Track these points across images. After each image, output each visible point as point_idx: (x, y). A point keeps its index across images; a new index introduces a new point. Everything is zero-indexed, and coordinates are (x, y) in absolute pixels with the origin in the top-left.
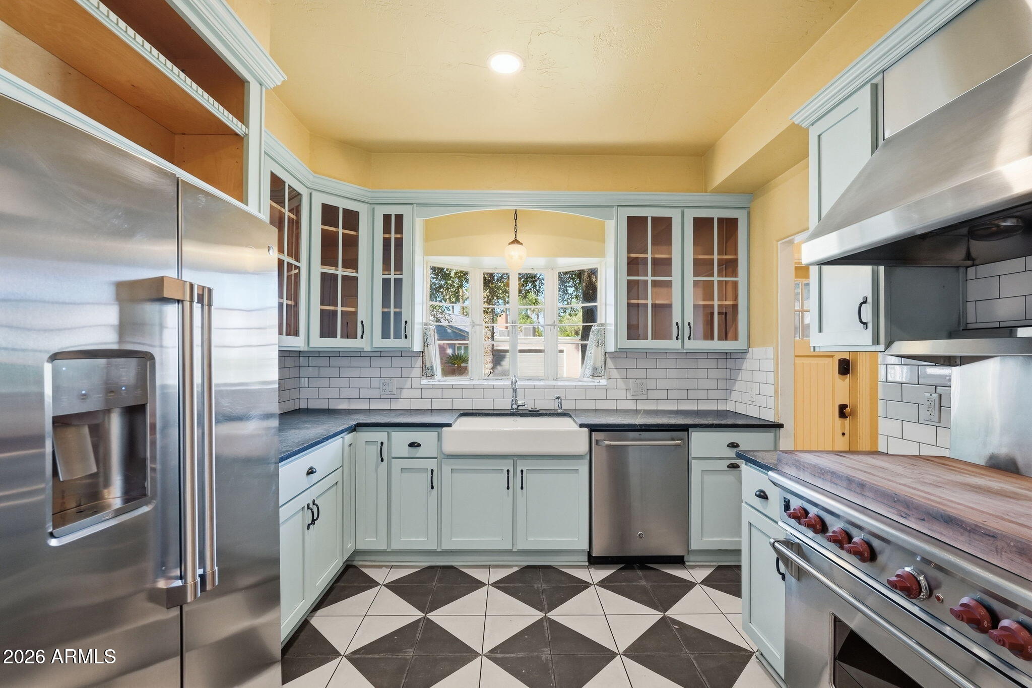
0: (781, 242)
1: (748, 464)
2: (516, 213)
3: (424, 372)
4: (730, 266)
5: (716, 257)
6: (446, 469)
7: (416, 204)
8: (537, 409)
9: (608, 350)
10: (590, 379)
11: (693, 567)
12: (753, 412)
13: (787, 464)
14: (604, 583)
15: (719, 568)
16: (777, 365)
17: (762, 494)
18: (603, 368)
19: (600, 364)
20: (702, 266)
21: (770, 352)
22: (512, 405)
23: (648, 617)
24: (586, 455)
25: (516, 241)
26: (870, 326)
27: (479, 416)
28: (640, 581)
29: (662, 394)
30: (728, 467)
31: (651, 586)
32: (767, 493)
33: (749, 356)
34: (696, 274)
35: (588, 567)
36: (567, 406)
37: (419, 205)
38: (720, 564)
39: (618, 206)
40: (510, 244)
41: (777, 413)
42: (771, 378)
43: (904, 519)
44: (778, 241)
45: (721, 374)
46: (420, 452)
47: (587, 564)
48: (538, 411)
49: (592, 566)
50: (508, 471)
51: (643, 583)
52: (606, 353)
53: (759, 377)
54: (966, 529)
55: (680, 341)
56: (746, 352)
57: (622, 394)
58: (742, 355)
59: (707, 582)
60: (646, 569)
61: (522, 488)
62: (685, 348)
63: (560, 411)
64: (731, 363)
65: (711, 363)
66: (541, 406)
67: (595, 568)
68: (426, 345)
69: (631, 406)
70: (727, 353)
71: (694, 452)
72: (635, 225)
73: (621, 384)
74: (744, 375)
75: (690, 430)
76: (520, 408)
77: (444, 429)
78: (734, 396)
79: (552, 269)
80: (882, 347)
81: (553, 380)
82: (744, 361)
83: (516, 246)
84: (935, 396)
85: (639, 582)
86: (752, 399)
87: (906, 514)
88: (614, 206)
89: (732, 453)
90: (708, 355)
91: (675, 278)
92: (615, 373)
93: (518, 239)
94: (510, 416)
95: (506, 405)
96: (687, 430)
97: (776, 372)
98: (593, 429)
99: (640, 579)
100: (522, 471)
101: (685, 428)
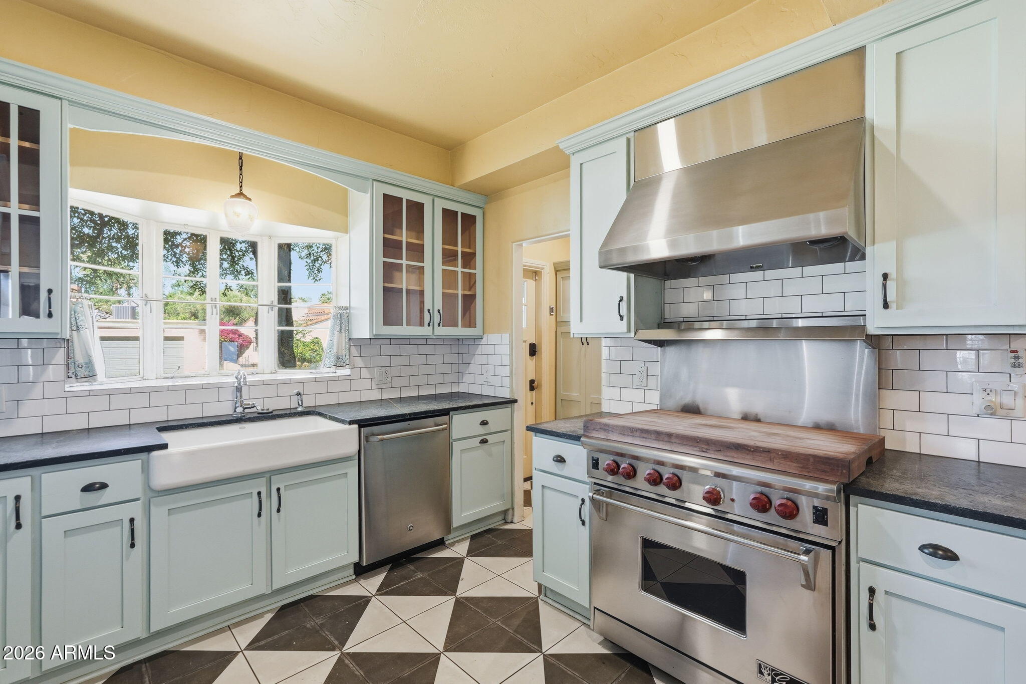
0: (515, 244)
1: (538, 434)
2: (241, 158)
3: (71, 371)
4: (469, 259)
5: (460, 249)
6: (159, 512)
7: (69, 101)
8: (270, 411)
9: (355, 336)
10: (332, 369)
11: (453, 544)
12: (488, 391)
13: (594, 429)
14: (384, 590)
15: (473, 537)
16: (512, 349)
17: (559, 459)
18: (348, 357)
19: (344, 352)
20: (449, 257)
21: (506, 338)
22: (236, 408)
23: (444, 606)
24: (355, 455)
25: (240, 194)
26: (625, 318)
27: (186, 428)
28: (416, 574)
29: (403, 382)
30: (480, 443)
31: (428, 575)
32: (563, 456)
33: (483, 342)
34: (444, 263)
35: (356, 580)
36: (309, 402)
37: (72, 103)
38: (472, 533)
39: (373, 180)
40: (232, 197)
41: (512, 391)
42: (506, 360)
43: (706, 453)
44: (513, 242)
45: (454, 359)
46: (105, 496)
47: (354, 577)
48: (272, 412)
49: (360, 577)
50: (259, 493)
51: (420, 575)
52: (350, 339)
53: (494, 360)
54: (750, 451)
55: (431, 327)
56: (481, 338)
57: (367, 384)
58: (476, 341)
59: (472, 552)
60: (415, 561)
61: (279, 511)
62: (435, 334)
63: (300, 409)
64: (464, 349)
65: (446, 349)
66: (272, 405)
67: (365, 578)
68: (74, 328)
69: (375, 395)
70: (458, 339)
71: (455, 434)
72: (391, 203)
73: (365, 373)
74: (478, 359)
75: (451, 413)
76: (246, 411)
77: (155, 453)
78: (467, 378)
79: (270, 237)
80: (632, 334)
81: (271, 373)
82: (478, 347)
83: (241, 200)
84: (644, 369)
85: (415, 576)
86: (486, 380)
87: (707, 449)
88: (369, 179)
89: (482, 430)
90: (444, 341)
91: (427, 264)
92: (359, 362)
93: (244, 191)
94: (236, 422)
95: (225, 409)
96: (448, 414)
97: (511, 355)
98: (362, 424)
99: (415, 573)
100: (278, 489)
101: (445, 412)
